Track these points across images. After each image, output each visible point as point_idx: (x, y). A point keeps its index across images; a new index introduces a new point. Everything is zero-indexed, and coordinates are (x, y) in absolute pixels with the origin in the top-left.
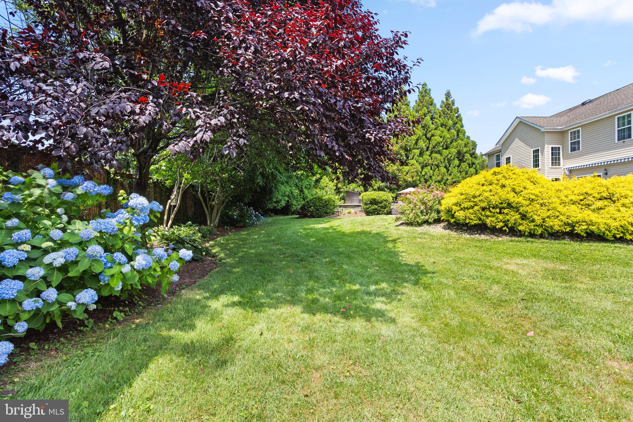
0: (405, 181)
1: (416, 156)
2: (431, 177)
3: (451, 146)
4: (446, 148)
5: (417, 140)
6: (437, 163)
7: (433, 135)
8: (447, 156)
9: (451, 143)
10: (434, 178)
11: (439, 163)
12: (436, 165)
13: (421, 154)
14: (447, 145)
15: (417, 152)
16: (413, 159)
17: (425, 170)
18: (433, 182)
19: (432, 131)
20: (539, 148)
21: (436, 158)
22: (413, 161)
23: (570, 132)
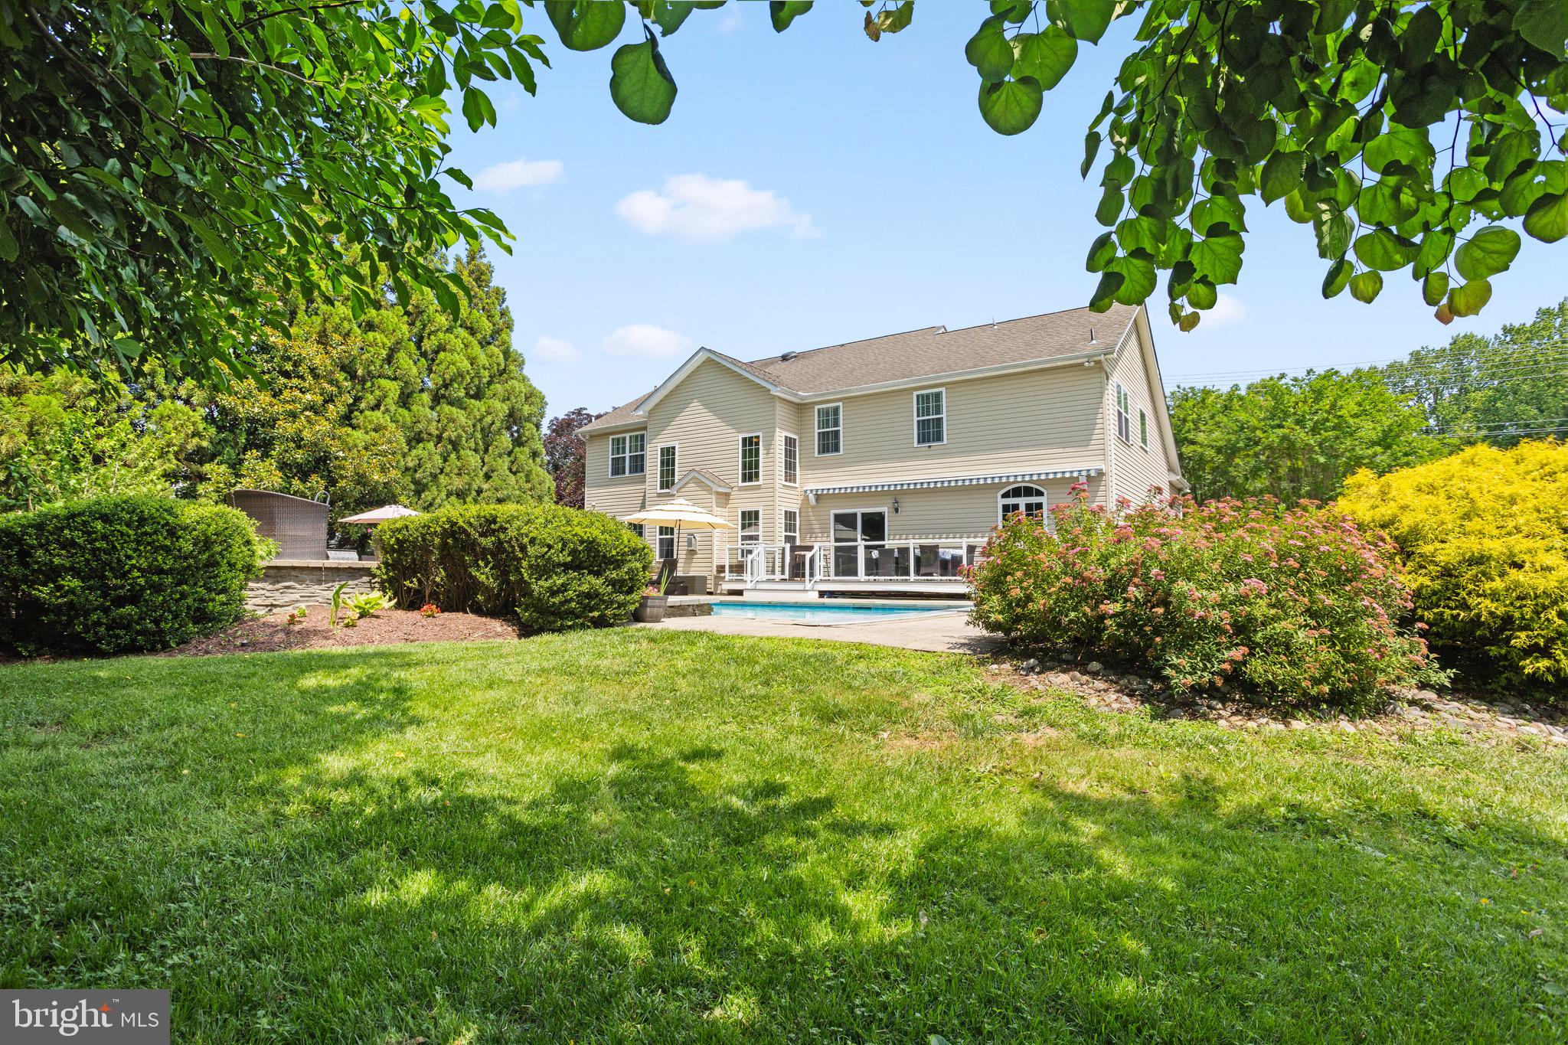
0: (361, 479)
1: (389, 400)
2: (434, 477)
3: (488, 393)
4: (478, 396)
5: (392, 352)
6: (453, 436)
7: (441, 348)
8: (481, 420)
9: (490, 383)
10: (443, 479)
11: (459, 437)
12: (451, 441)
13: (405, 400)
14: (478, 388)
15: (393, 388)
16: (377, 407)
17: (419, 451)
18: (443, 495)
19: (441, 335)
20: (760, 434)
21: (453, 421)
22: (378, 414)
23: (817, 407)
